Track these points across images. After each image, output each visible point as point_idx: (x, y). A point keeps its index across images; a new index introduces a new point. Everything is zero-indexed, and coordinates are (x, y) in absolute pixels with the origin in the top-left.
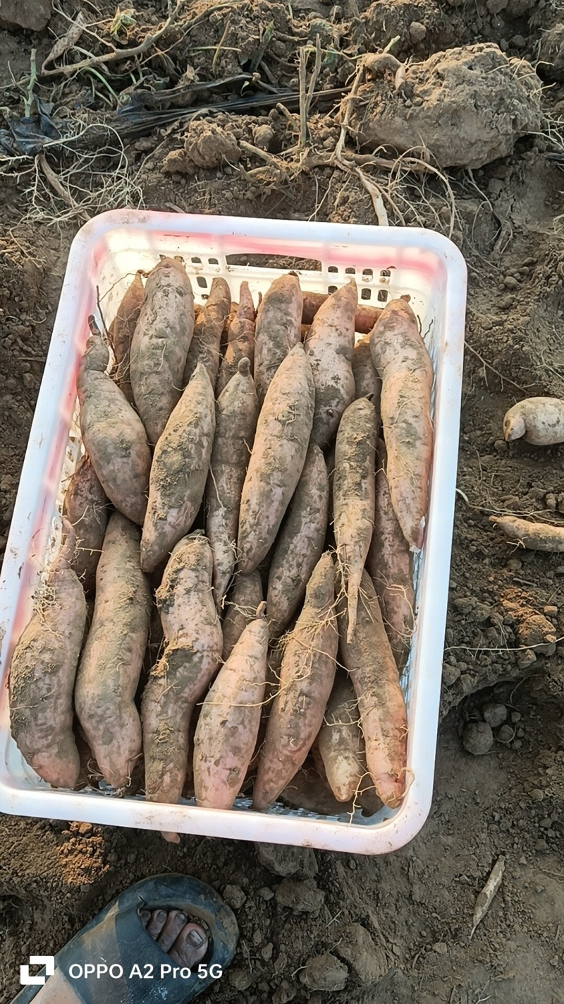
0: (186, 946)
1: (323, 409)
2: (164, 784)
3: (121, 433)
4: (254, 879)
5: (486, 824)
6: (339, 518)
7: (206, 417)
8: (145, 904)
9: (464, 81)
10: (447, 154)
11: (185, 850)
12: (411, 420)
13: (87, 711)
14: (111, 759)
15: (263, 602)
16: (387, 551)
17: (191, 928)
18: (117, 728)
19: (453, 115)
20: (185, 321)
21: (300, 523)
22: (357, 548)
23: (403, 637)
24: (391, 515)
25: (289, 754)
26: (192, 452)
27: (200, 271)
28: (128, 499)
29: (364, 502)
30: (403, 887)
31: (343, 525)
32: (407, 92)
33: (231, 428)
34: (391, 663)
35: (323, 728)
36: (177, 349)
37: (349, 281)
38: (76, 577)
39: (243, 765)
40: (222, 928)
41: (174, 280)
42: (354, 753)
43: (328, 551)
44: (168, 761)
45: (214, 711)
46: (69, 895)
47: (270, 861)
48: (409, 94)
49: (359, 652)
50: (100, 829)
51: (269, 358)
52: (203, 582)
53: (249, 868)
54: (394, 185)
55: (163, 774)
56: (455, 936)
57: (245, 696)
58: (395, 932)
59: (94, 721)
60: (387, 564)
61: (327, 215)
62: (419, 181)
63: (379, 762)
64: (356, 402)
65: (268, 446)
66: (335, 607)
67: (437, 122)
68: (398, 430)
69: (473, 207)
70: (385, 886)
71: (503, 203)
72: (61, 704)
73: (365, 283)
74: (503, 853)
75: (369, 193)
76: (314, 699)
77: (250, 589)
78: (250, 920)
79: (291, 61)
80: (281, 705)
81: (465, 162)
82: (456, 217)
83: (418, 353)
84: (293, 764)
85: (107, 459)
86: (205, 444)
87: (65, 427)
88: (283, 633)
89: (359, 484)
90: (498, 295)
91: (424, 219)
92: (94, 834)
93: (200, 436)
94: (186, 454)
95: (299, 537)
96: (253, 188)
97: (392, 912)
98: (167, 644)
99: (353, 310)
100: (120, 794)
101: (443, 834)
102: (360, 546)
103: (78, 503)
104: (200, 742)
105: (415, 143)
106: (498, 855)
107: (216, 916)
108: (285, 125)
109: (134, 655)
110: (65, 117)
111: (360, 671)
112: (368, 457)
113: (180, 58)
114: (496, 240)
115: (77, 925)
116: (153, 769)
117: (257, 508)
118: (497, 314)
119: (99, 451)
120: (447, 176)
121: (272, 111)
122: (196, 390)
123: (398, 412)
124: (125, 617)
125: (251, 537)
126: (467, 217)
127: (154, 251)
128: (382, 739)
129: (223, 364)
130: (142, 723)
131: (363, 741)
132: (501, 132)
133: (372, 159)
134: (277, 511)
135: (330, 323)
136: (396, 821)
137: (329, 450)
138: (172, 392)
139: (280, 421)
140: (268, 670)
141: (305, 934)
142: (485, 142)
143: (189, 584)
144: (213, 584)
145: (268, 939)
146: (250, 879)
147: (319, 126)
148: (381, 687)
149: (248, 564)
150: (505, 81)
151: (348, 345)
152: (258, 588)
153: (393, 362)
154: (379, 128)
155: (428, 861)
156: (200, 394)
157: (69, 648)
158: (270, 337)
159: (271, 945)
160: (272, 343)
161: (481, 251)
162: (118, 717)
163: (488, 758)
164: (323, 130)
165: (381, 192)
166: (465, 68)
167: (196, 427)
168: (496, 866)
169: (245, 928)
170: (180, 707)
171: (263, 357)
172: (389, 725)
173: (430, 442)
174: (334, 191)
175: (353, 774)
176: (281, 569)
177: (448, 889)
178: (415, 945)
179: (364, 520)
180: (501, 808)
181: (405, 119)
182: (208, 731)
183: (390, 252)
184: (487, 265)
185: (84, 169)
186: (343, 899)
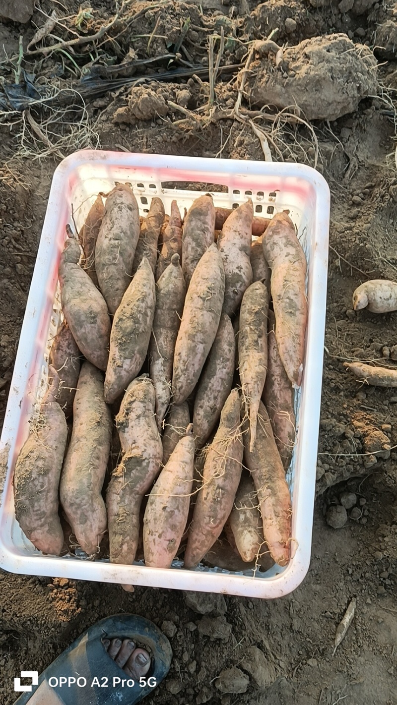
0: (135, 665)
1: (231, 289)
2: (123, 551)
3: (90, 307)
4: (183, 616)
5: (343, 576)
6: (243, 365)
7: (149, 295)
8: (107, 635)
9: (323, 60)
10: (312, 111)
11: (134, 597)
12: (292, 297)
13: (69, 501)
14: (86, 534)
15: (190, 424)
16: (276, 388)
17: (139, 651)
18: (90, 513)
19: (317, 84)
20: (134, 228)
21: (216, 369)
22: (256, 386)
23: (288, 447)
24: (279, 363)
25: (209, 529)
26: (140, 319)
27: (143, 193)
28: (95, 353)
29: (260, 354)
30: (286, 620)
31: (246, 370)
32: (285, 67)
33: (167, 302)
34: (280, 466)
35: (233, 511)
36: (128, 248)
37: (247, 200)
38: (60, 407)
39: (178, 537)
40: (161, 650)
41: (126, 200)
42: (255, 528)
43: (236, 388)
44: (126, 535)
45: (158, 500)
46: (53, 629)
47: (194, 603)
48: (285, 69)
49: (258, 458)
50: (74, 583)
51: (193, 254)
52: (149, 410)
53: (179, 608)
54: (276, 132)
55: (122, 544)
56: (322, 654)
57: (179, 489)
58: (281, 652)
59: (73, 508)
60: (276, 397)
61: (229, 153)
62: (292, 129)
63: (273, 535)
64: (254, 284)
65: (194, 315)
66: (241, 427)
67: (305, 88)
68: (283, 304)
69: (330, 147)
70: (273, 620)
71: (351, 145)
72: (51, 496)
73: (258, 201)
74: (355, 596)
75: (258, 138)
76: (227, 491)
77: (181, 415)
78: (181, 645)
79: (203, 45)
80: (204, 495)
81: (325, 116)
82: (319, 155)
83: (297, 250)
84: (213, 536)
85: (81, 324)
86: (149, 314)
87: (51, 302)
88: (204, 445)
89: (257, 341)
90: (348, 209)
91: (296, 156)
92: (70, 587)
93: (145, 308)
94: (136, 321)
95: (215, 379)
96: (177, 134)
97: (278, 638)
98: (124, 454)
99: (250, 220)
100: (92, 558)
101: (313, 583)
102: (258, 385)
103: (60, 355)
104: (148, 522)
105: (290, 103)
106: (351, 598)
107: (157, 642)
108: (199, 90)
109: (101, 462)
110: (44, 84)
111: (258, 471)
112: (263, 323)
113: (125, 43)
114: (346, 170)
115: (59, 650)
116: (115, 540)
117: (186, 359)
118: (347, 222)
119: (75, 319)
120: (312, 126)
121: (190, 80)
122: (142, 277)
123: (284, 291)
124: (95, 435)
125: (182, 379)
126: (327, 154)
127: (111, 179)
128: (274, 518)
129: (160, 257)
130: (107, 509)
131: (261, 520)
132: (350, 96)
133: (260, 114)
134: (200, 360)
135: (235, 229)
136: (286, 575)
137: (235, 317)
138: (125, 277)
139: (201, 298)
140: (195, 471)
141: (219, 654)
142: (339, 103)
143: (139, 412)
144: (155, 412)
145: (193, 658)
146: (179, 616)
147: (223, 91)
148: (273, 482)
149: (179, 398)
150: (352, 60)
151: (247, 245)
152: (187, 414)
153: (279, 257)
154: (265, 93)
155: (303, 603)
156: (145, 279)
157: (55, 457)
158: (193, 239)
159: (195, 663)
160: (194, 243)
161: (336, 178)
162: (90, 504)
163: (344, 530)
164: (226, 94)
165: (266, 137)
166: (325, 51)
167: (142, 302)
168: (350, 605)
169: (177, 651)
170: (134, 498)
171: (189, 253)
172: (279, 509)
173: (306, 311)
174: (234, 136)
175: (255, 542)
176: (202, 401)
177: (318, 622)
178: (294, 660)
179: (261, 366)
180: (353, 565)
181: (283, 86)
182: (153, 514)
183: (277, 180)
184: (340, 188)
185: (58, 121)
186: (245, 630)
